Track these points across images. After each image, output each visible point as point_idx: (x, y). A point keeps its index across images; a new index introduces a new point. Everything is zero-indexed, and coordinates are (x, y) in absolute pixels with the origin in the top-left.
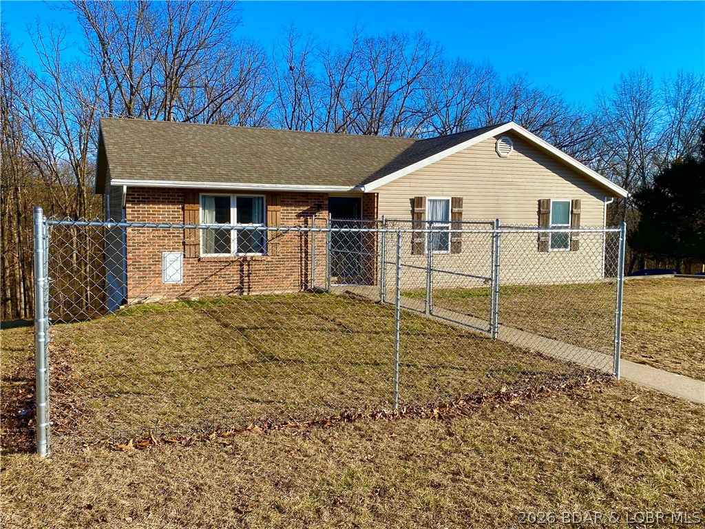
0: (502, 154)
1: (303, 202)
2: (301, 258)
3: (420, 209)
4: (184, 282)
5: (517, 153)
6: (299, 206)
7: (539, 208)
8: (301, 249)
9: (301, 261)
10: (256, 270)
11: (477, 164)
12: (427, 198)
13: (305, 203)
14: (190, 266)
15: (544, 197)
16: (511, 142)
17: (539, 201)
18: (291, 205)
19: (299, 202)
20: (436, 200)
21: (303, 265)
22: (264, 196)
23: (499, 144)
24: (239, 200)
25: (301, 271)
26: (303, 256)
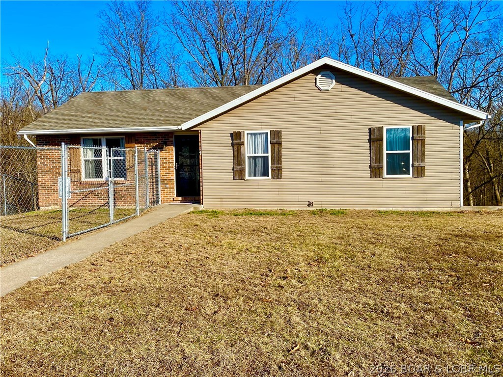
0: (322, 88)
1: (152, 140)
2: (153, 182)
3: (239, 141)
4: (72, 197)
5: (340, 86)
6: (150, 143)
7: (370, 136)
8: (153, 176)
9: (153, 184)
10: (119, 191)
11: (296, 99)
12: (246, 132)
13: (154, 141)
14: (75, 187)
15: (375, 125)
16: (332, 76)
17: (370, 129)
18: (143, 143)
19: (149, 140)
20: (257, 134)
21: (155, 187)
22: (124, 137)
23: (318, 80)
24: (107, 140)
25: (153, 193)
26: (154, 181)
